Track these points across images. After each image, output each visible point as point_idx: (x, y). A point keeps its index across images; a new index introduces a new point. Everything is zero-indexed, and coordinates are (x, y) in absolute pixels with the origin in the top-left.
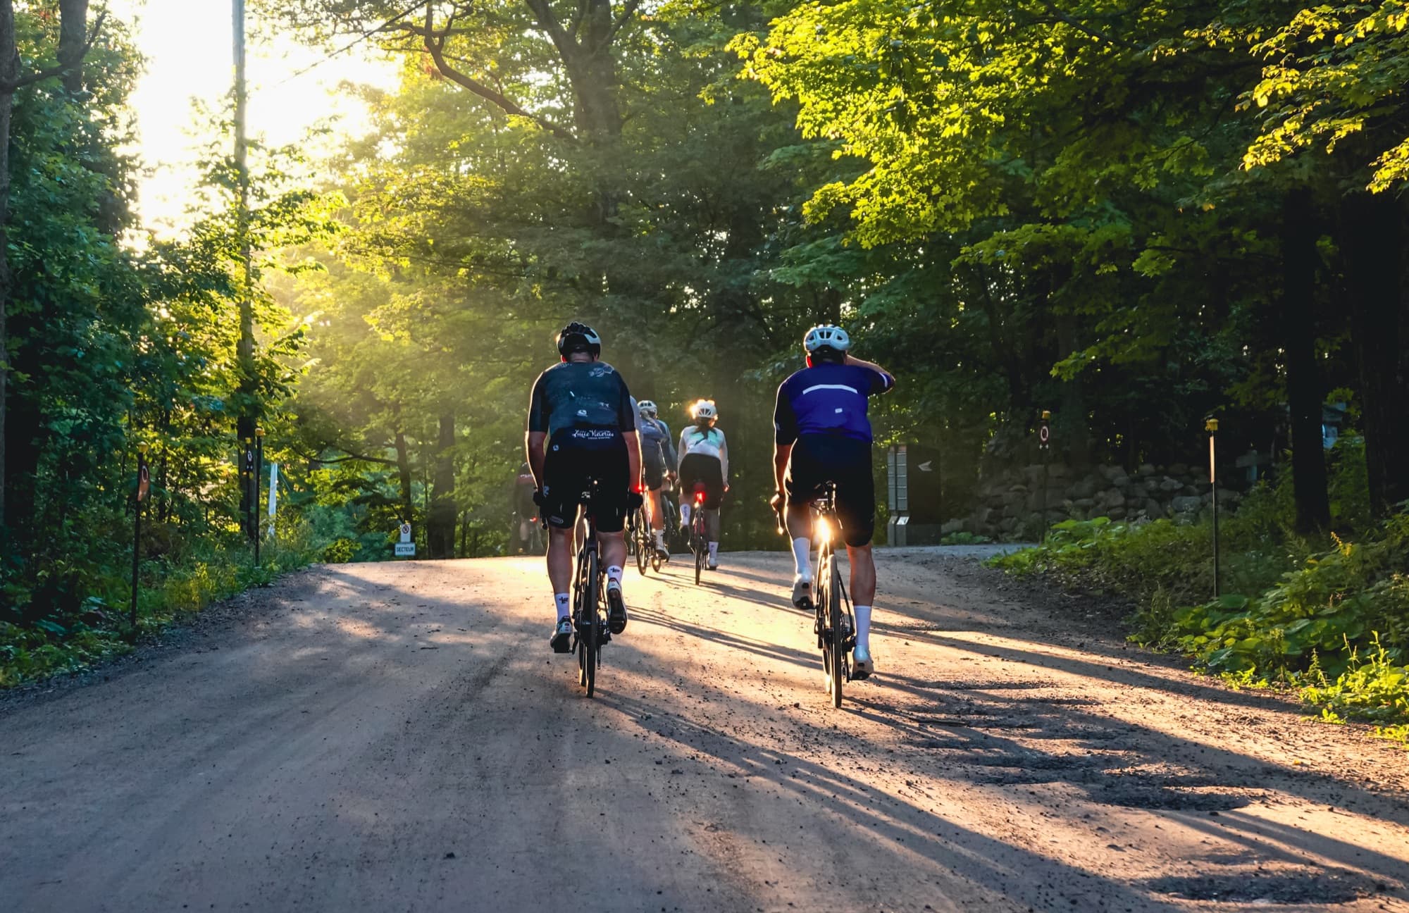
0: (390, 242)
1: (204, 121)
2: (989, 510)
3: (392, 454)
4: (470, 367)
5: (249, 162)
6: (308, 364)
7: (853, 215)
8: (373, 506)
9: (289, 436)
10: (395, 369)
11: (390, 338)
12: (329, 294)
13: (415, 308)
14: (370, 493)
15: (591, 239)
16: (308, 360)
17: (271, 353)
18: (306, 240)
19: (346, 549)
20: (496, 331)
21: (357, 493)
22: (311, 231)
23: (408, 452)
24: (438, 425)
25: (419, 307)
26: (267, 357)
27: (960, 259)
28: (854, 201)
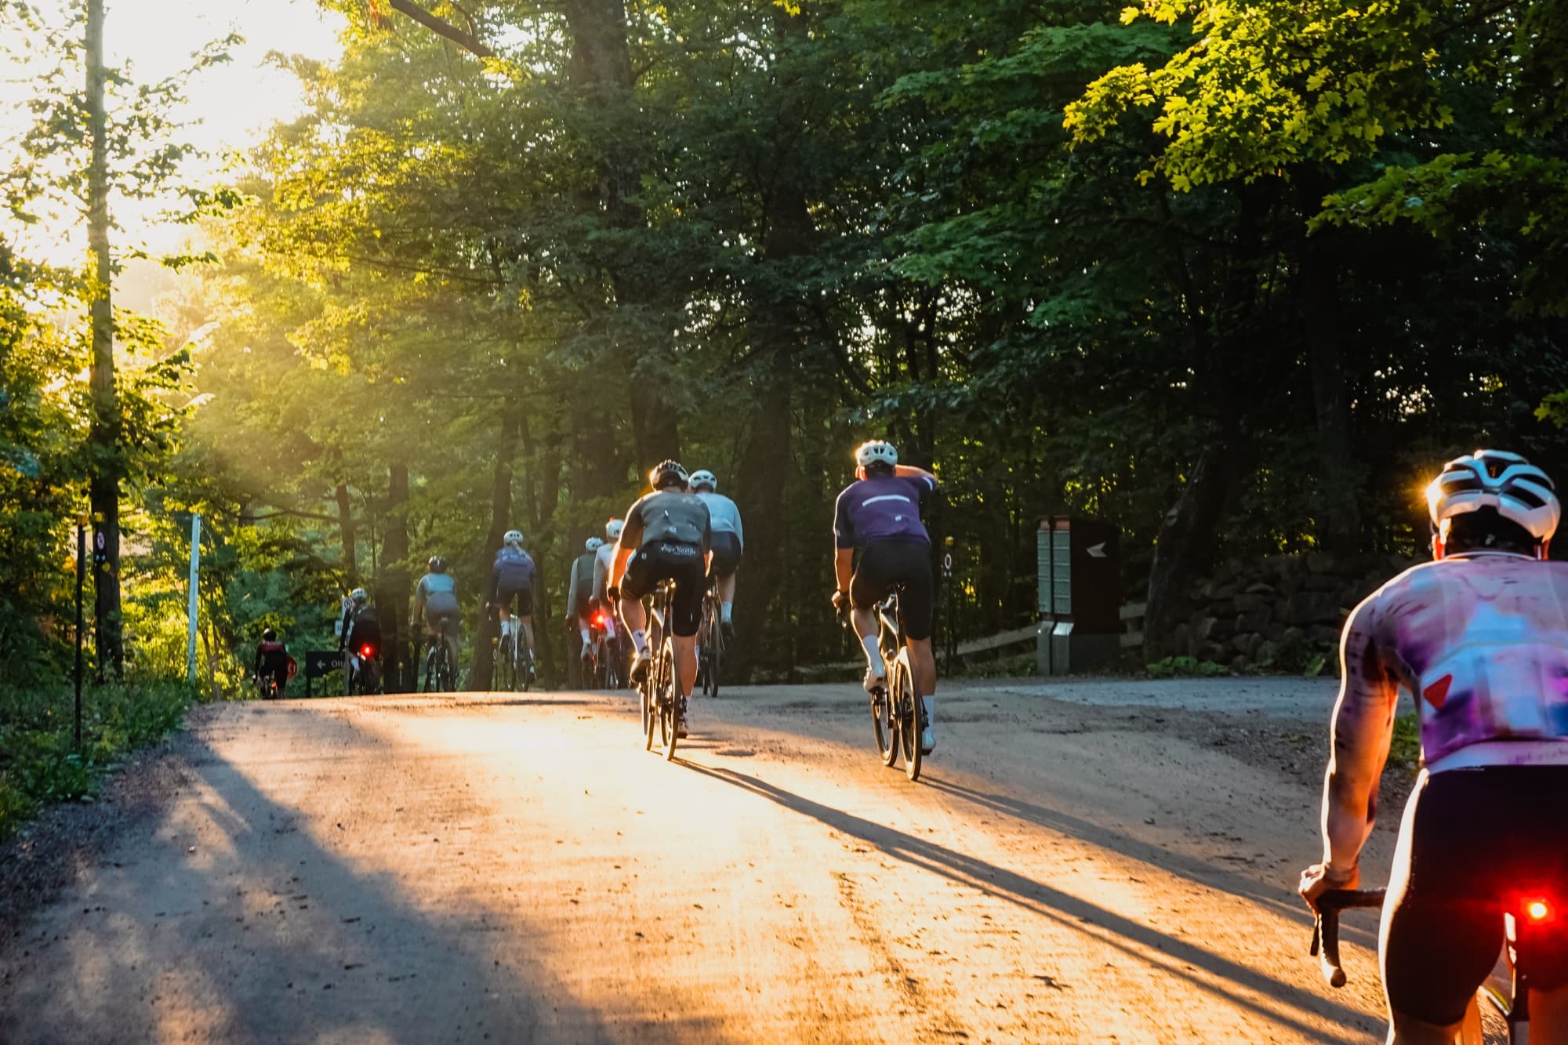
0: (323, 236)
1: (39, 39)
2: (1213, 620)
3: (332, 508)
4: (429, 403)
5: (108, 103)
6: (195, 402)
7: (1157, 127)
8: (309, 572)
9: (205, 487)
10: (334, 405)
11: (323, 365)
12: (249, 309)
13: (357, 325)
14: (305, 557)
15: (598, 228)
16: (194, 395)
17: (139, 384)
18: (191, 217)
19: (277, 624)
20: (464, 355)
21: (290, 555)
22: (198, 204)
23: (351, 506)
24: (389, 473)
25: (362, 322)
26: (133, 391)
27: (1321, 215)
28: (1162, 100)
